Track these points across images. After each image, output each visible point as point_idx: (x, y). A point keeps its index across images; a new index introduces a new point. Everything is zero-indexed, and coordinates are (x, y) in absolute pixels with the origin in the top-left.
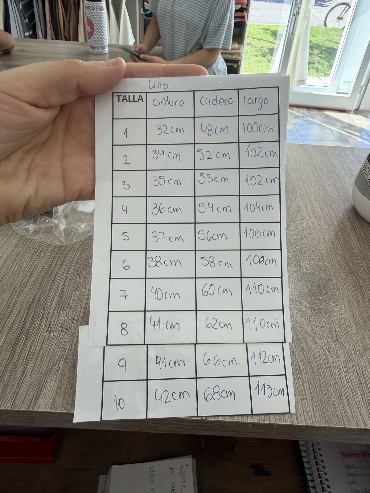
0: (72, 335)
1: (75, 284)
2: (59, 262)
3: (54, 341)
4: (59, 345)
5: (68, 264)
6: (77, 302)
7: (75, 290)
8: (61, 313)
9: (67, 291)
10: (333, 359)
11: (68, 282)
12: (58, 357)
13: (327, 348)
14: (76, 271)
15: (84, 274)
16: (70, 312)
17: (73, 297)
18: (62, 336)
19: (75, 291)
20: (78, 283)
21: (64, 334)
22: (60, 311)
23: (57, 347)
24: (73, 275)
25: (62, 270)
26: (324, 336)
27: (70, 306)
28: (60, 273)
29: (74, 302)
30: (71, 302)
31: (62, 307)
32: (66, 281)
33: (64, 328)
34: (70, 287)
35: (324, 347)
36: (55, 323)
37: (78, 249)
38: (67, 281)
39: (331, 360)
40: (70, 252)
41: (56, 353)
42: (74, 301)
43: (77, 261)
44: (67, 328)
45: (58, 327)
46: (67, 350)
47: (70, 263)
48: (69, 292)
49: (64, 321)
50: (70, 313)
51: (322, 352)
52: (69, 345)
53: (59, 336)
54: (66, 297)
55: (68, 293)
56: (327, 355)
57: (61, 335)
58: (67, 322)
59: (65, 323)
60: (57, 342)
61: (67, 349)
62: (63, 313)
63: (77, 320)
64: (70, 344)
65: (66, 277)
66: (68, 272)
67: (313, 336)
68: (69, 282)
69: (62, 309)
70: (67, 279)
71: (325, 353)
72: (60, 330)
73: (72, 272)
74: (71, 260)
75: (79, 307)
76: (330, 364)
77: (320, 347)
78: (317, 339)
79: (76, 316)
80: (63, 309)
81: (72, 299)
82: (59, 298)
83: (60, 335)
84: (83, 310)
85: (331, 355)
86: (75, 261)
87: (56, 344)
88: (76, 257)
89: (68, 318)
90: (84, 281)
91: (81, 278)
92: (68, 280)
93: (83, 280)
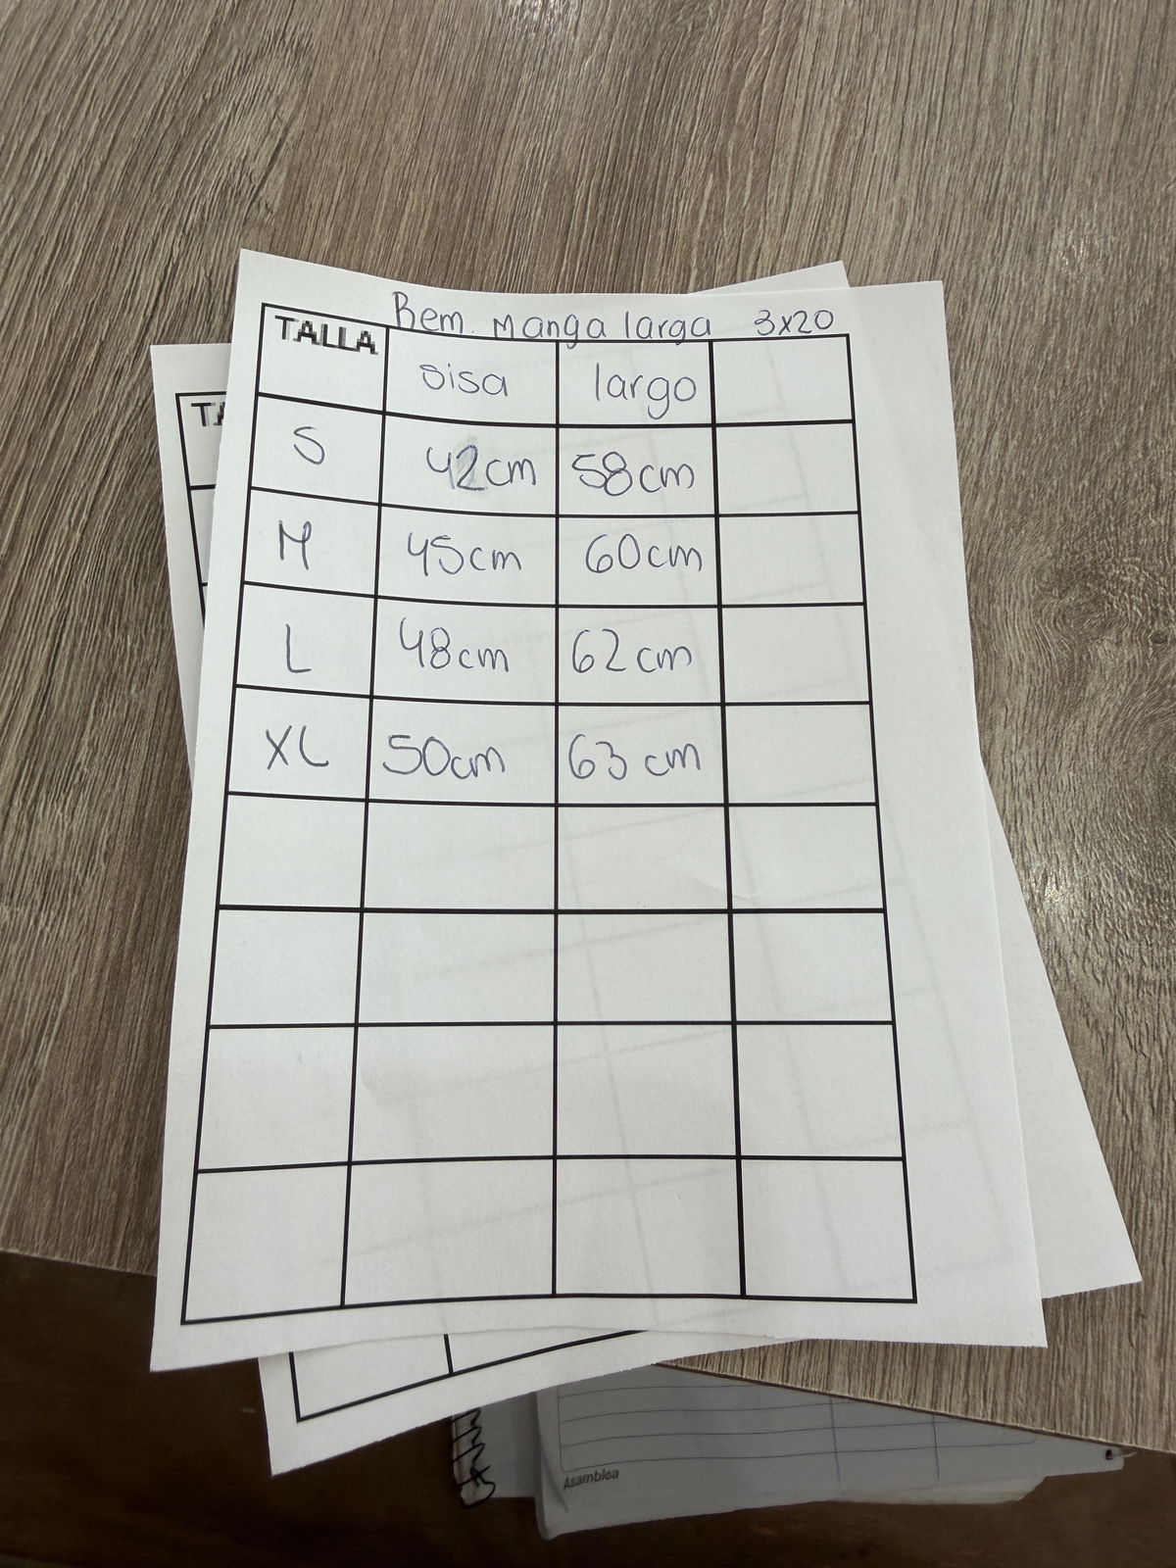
0: (87, 926)
1: (101, 659)
2: (30, 527)
3: (14, 948)
4: (33, 967)
5: (68, 541)
6: (106, 759)
7: (101, 693)
8: (41, 808)
9: (63, 692)
10: (1163, 1150)
11: (70, 643)
12: (33, 1024)
13: (1151, 1097)
14: (105, 587)
15: (141, 606)
16: (79, 807)
17: (92, 728)
18: (47, 924)
19: (100, 700)
20: (114, 655)
21: (55, 919)
22: (35, 800)
23: (26, 976)
24: (92, 608)
25: (41, 573)
26: (1157, 1039)
27: (77, 779)
28: (34, 591)
29: (96, 760)
30: (82, 756)
31: (42, 777)
32: (61, 637)
33: (52, 888)
34: (76, 674)
35: (1140, 1088)
36: (17, 857)
37: (115, 451)
38: (64, 636)
39: (1150, 1154)
40: (81, 470)
41: (24, 1004)
42: (94, 754)
43: (112, 523)
44: (67, 890)
45: (28, 883)
46: (66, 996)
47: (78, 535)
48: (74, 699)
49: (54, 854)
50: (77, 815)
51: (1124, 1112)
52: (76, 970)
53: (32, 922)
54: (59, 729)
55: (67, 706)
56: (1140, 1132)
57: (42, 923)
58: (64, 858)
59: (58, 863)
60: (24, 952)
61: (67, 989)
62: (48, 813)
63: (106, 853)
64: (77, 965)
65: (62, 617)
66: (67, 587)
67: (1111, 1030)
68: (74, 645)
69: (44, 790)
70: (67, 628)
71: (1136, 1120)
72: (38, 898)
73: (88, 587)
74: (84, 517)
75: (114, 785)
76: (1143, 1173)
77: (1125, 1087)
78: (1122, 1046)
79: (104, 833)
80: (47, 792)
81: (87, 741)
82: (30, 731)
83: (36, 922)
84: (133, 803)
85: (1158, 1132)
86: (100, 526)
87: (21, 960)
88: (105, 498)
89: (69, 838)
90: (141, 643)
91: (126, 628)
92: (69, 632)
93: (134, 641)
